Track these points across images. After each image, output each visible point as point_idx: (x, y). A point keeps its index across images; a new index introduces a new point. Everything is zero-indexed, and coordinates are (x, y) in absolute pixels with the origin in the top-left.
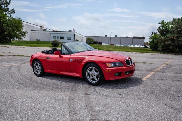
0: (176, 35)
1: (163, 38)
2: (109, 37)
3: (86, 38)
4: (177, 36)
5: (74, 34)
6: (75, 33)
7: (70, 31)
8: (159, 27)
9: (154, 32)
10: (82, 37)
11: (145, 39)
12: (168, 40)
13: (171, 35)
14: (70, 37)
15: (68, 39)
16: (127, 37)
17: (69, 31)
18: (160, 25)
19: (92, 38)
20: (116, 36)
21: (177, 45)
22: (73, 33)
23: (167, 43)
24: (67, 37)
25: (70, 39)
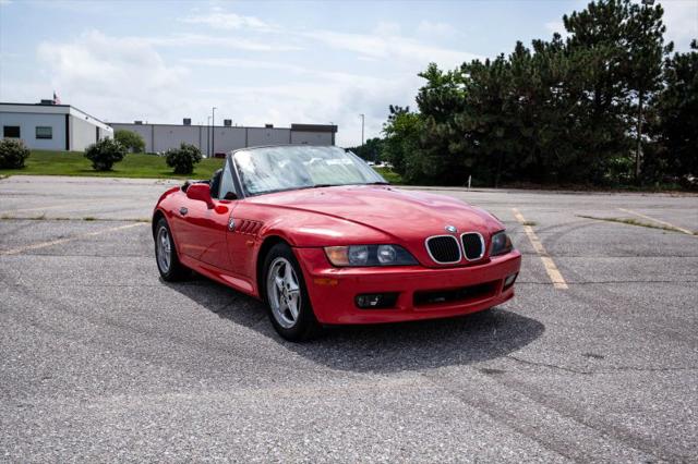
0: (485, 119)
1: (439, 129)
2: (200, 127)
3: (111, 130)
4: (488, 123)
5: (67, 116)
6: (72, 112)
7: (45, 103)
8: (423, 89)
9: (397, 108)
10: (98, 128)
11: (336, 134)
12: (455, 135)
13: (469, 119)
14: (50, 128)
15: (38, 137)
16: (269, 127)
17: (39, 102)
18: (425, 82)
19: (132, 130)
20: (228, 123)
21: (488, 153)
22: (63, 110)
23: (453, 147)
24: (37, 128)
25: (50, 137)
